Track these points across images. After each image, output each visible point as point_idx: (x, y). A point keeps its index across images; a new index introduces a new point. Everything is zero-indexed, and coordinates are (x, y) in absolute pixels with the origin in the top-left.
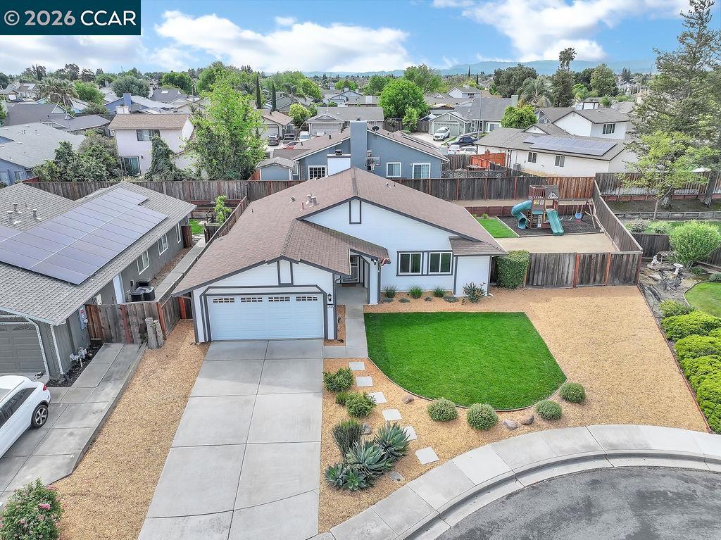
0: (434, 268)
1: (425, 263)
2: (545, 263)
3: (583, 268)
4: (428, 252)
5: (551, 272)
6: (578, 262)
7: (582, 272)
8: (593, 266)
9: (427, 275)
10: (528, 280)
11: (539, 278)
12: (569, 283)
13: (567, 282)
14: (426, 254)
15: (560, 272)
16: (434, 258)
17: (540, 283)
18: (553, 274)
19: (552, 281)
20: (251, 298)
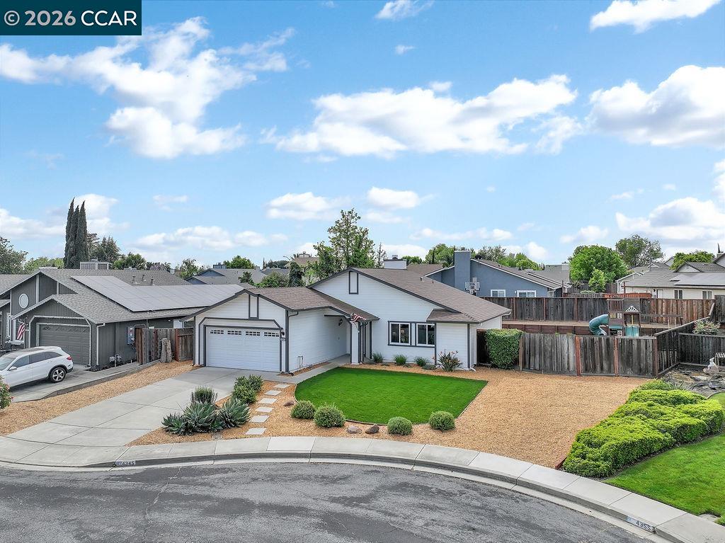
0: (422, 340)
1: (414, 333)
2: (540, 346)
3: (586, 353)
4: (415, 323)
5: (548, 355)
6: (578, 346)
7: (586, 358)
8: (597, 352)
9: (416, 346)
10: (524, 363)
11: (536, 361)
12: (571, 369)
13: (568, 368)
14: (413, 325)
15: (559, 356)
16: (422, 330)
17: (537, 367)
18: (551, 357)
19: (551, 365)
20: (234, 331)
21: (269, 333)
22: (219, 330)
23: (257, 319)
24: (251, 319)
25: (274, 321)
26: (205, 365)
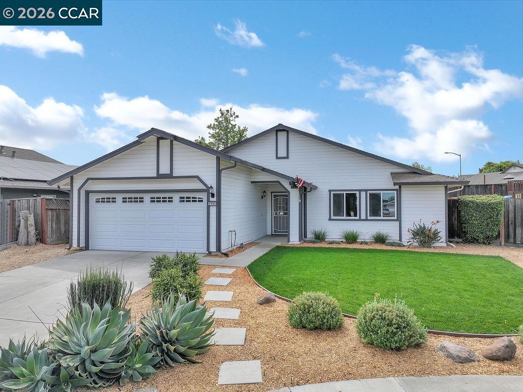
0: (374, 212)
1: (363, 204)
4: (366, 191)
9: (366, 220)
10: (507, 237)
14: (363, 194)
16: (375, 199)
20: (134, 197)
21: (188, 198)
22: (108, 198)
23: (170, 176)
24: (160, 177)
25: (197, 177)
26: (87, 248)
